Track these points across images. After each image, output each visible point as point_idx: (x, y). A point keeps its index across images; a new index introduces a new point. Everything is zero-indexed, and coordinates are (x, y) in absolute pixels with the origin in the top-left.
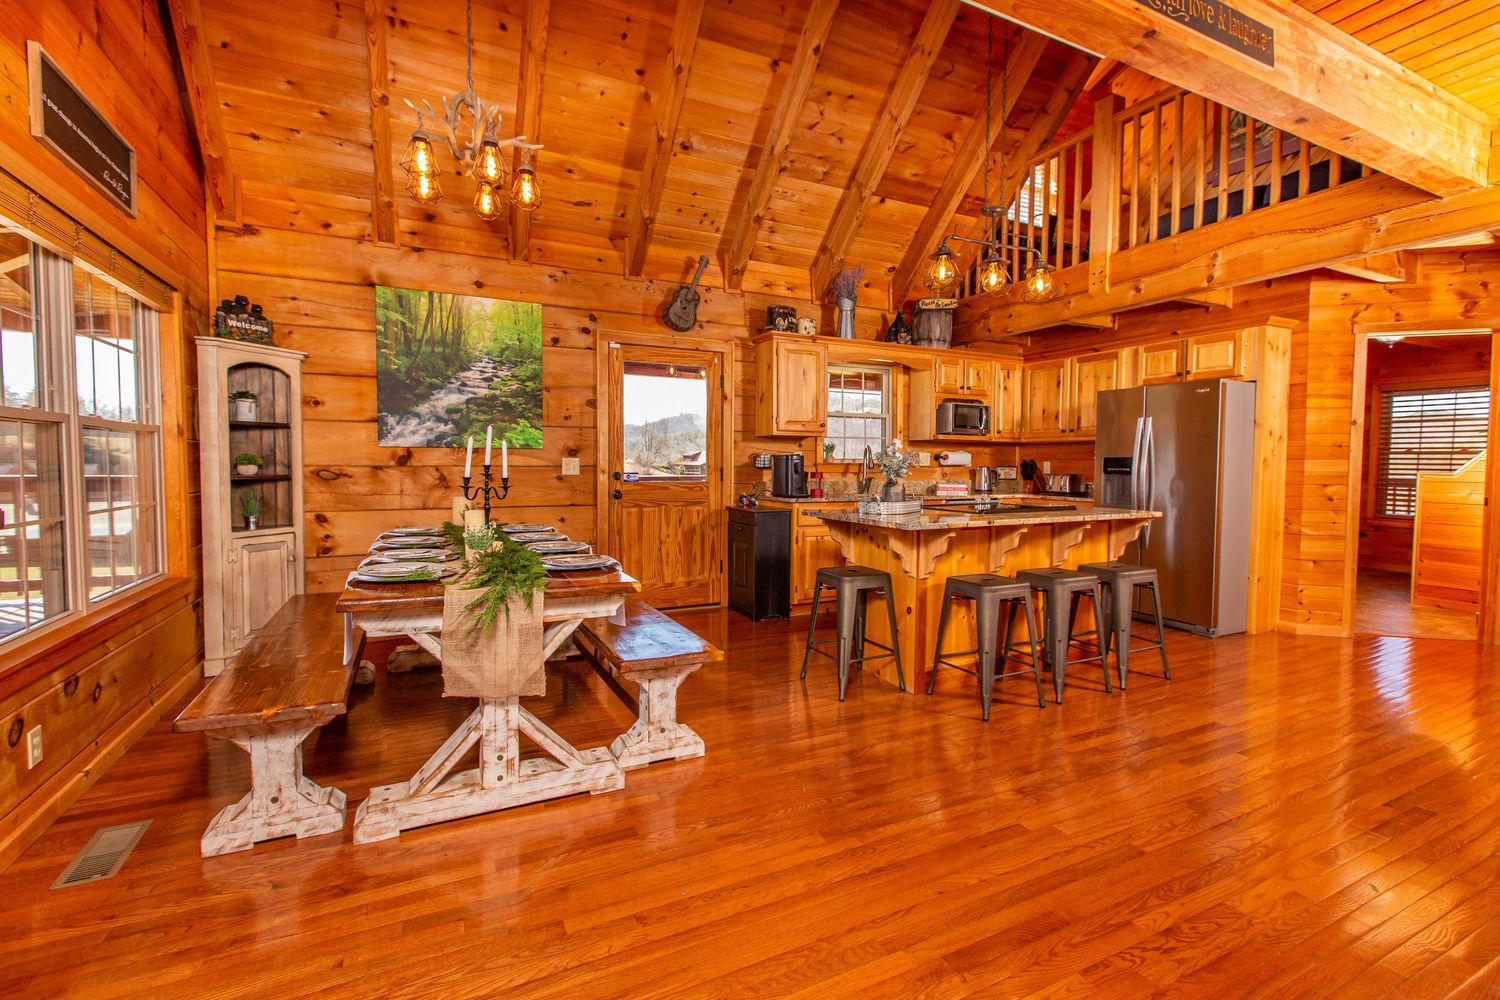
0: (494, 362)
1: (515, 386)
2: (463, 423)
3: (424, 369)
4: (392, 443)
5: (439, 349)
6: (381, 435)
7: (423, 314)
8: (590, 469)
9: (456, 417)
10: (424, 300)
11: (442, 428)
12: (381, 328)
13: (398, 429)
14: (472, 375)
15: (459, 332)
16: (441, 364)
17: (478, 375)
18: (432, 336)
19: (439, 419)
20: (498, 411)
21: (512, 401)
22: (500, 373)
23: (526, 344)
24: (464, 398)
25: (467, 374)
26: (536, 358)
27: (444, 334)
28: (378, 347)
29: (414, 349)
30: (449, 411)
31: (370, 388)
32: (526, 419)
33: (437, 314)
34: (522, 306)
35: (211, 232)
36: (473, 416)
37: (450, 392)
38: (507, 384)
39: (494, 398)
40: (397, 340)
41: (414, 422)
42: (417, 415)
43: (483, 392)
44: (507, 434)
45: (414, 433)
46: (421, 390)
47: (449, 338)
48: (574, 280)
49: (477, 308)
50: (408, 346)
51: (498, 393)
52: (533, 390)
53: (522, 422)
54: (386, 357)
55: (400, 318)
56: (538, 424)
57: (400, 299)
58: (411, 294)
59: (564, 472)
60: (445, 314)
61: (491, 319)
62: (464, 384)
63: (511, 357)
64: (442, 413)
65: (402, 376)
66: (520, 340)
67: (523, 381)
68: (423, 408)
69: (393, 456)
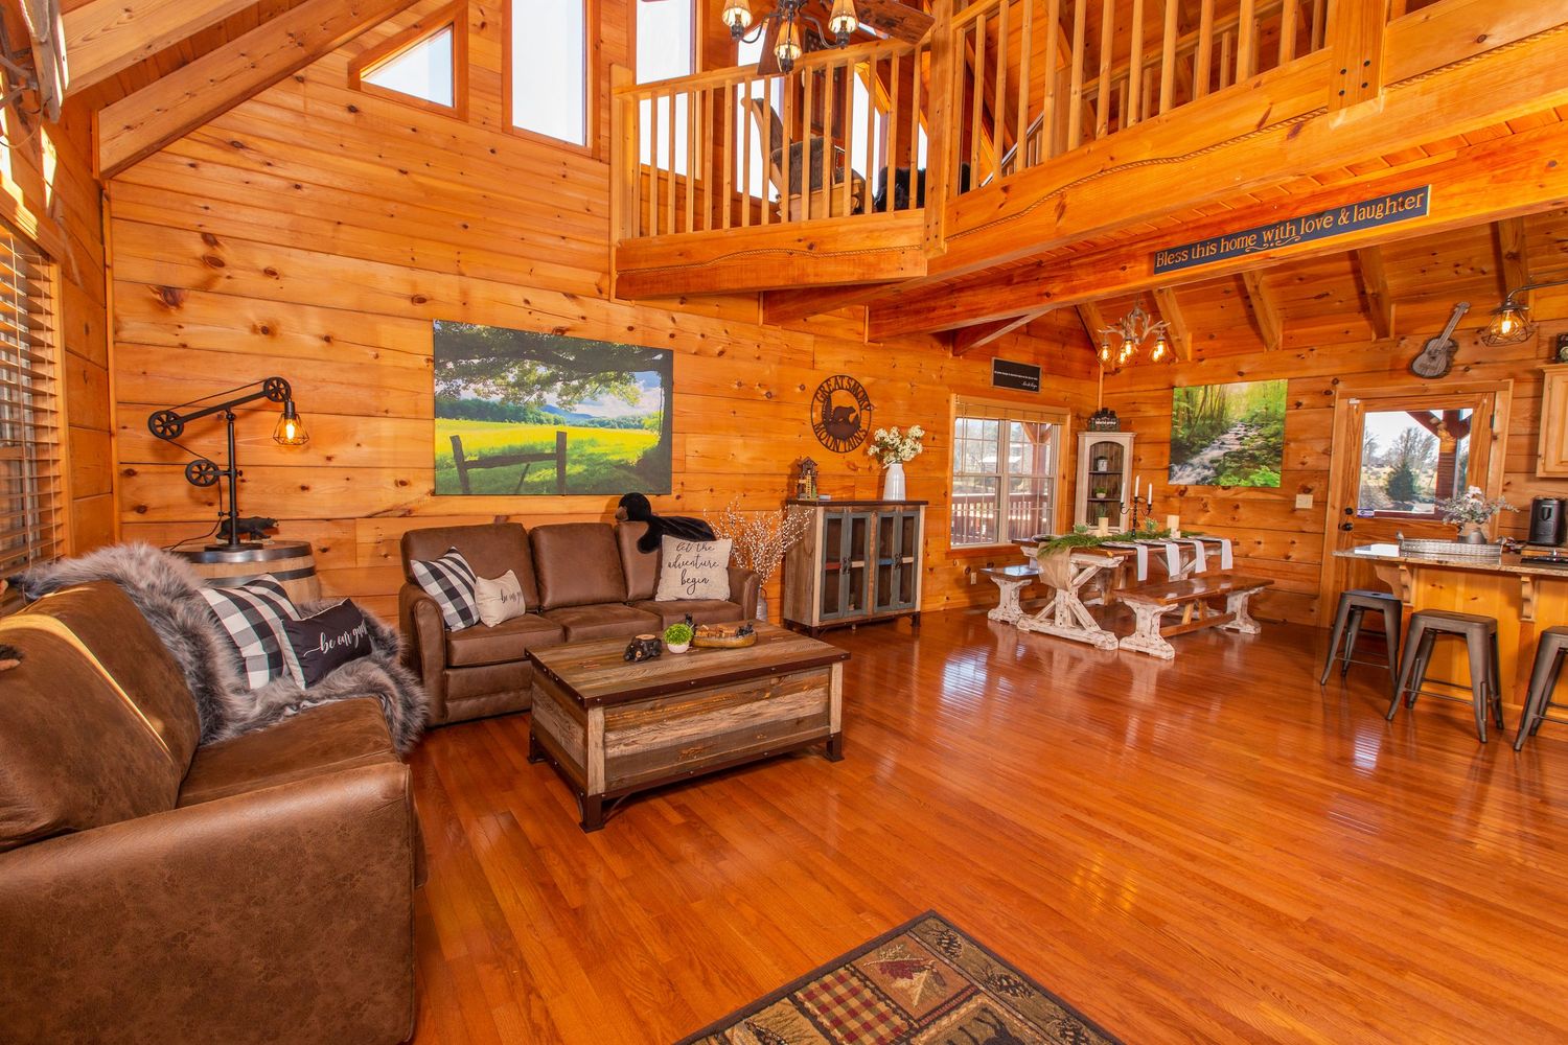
0: (1246, 426)
1: (1260, 442)
2: (1220, 469)
3: (1198, 436)
4: (1175, 483)
5: (1208, 422)
6: (1170, 477)
7: (1200, 401)
8: (1321, 504)
9: (1216, 465)
10: (1201, 392)
11: (1206, 473)
12: (1175, 413)
13: (1180, 473)
14: (1229, 437)
15: (1222, 409)
16: (1209, 431)
17: (1233, 437)
18: (1205, 414)
19: (1205, 467)
20: (1244, 460)
21: (1257, 453)
22: (1249, 434)
23: (1271, 411)
24: (1222, 452)
25: (1226, 436)
26: (1278, 420)
27: (1212, 411)
28: (1173, 425)
29: (1193, 423)
30: (1212, 462)
31: (1167, 449)
32: (1268, 465)
33: (1208, 399)
34: (1270, 384)
35: (1101, 376)
36: (1227, 464)
37: (1213, 449)
38: (1255, 440)
39: (1244, 451)
40: (1183, 419)
41: (1190, 469)
42: (1192, 465)
43: (1236, 447)
44: (1251, 477)
45: (1188, 476)
46: (1195, 449)
47: (1216, 413)
48: (1319, 355)
49: (1236, 390)
50: (1189, 421)
51: (1246, 447)
52: (1275, 444)
53: (1264, 467)
54: (1176, 430)
55: (1186, 405)
56: (1278, 469)
57: (1187, 393)
58: (1193, 389)
59: (1297, 506)
60: (1214, 398)
61: (1247, 395)
62: (1223, 443)
63: (1257, 421)
64: (1207, 463)
65: (1184, 441)
66: (1267, 409)
67: (1267, 438)
68: (1196, 460)
69: (1177, 490)
